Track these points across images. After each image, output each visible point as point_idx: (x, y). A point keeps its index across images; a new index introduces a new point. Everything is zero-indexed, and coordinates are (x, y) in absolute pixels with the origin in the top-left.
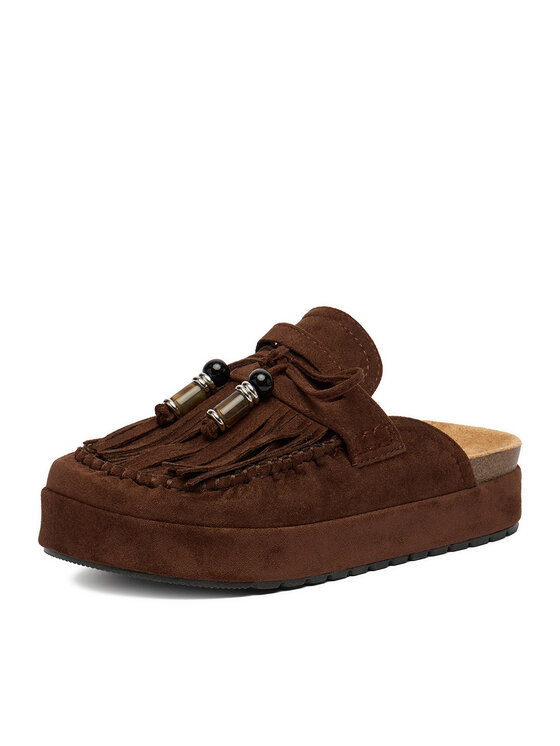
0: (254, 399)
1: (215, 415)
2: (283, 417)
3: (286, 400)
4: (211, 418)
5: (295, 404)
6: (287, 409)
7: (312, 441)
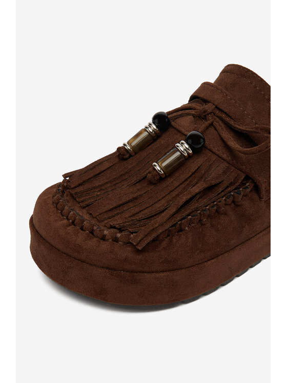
0: (188, 154)
1: (158, 168)
2: (211, 165)
3: (214, 150)
4: (155, 169)
5: (221, 154)
6: (214, 158)
7: (233, 187)
